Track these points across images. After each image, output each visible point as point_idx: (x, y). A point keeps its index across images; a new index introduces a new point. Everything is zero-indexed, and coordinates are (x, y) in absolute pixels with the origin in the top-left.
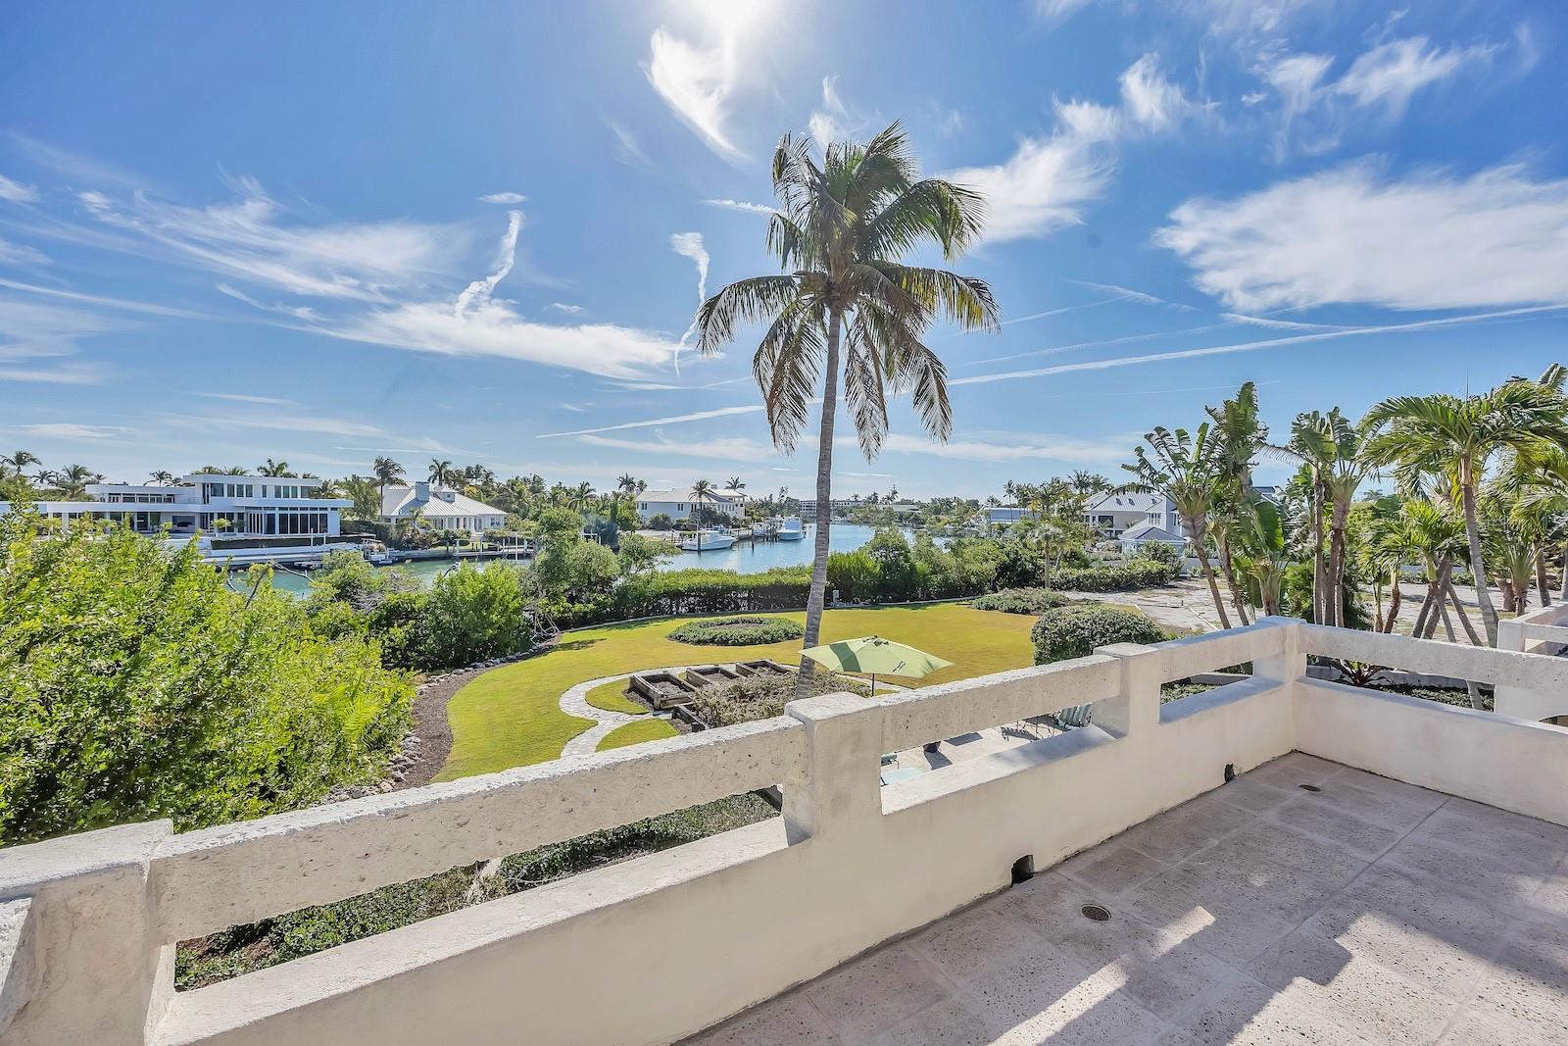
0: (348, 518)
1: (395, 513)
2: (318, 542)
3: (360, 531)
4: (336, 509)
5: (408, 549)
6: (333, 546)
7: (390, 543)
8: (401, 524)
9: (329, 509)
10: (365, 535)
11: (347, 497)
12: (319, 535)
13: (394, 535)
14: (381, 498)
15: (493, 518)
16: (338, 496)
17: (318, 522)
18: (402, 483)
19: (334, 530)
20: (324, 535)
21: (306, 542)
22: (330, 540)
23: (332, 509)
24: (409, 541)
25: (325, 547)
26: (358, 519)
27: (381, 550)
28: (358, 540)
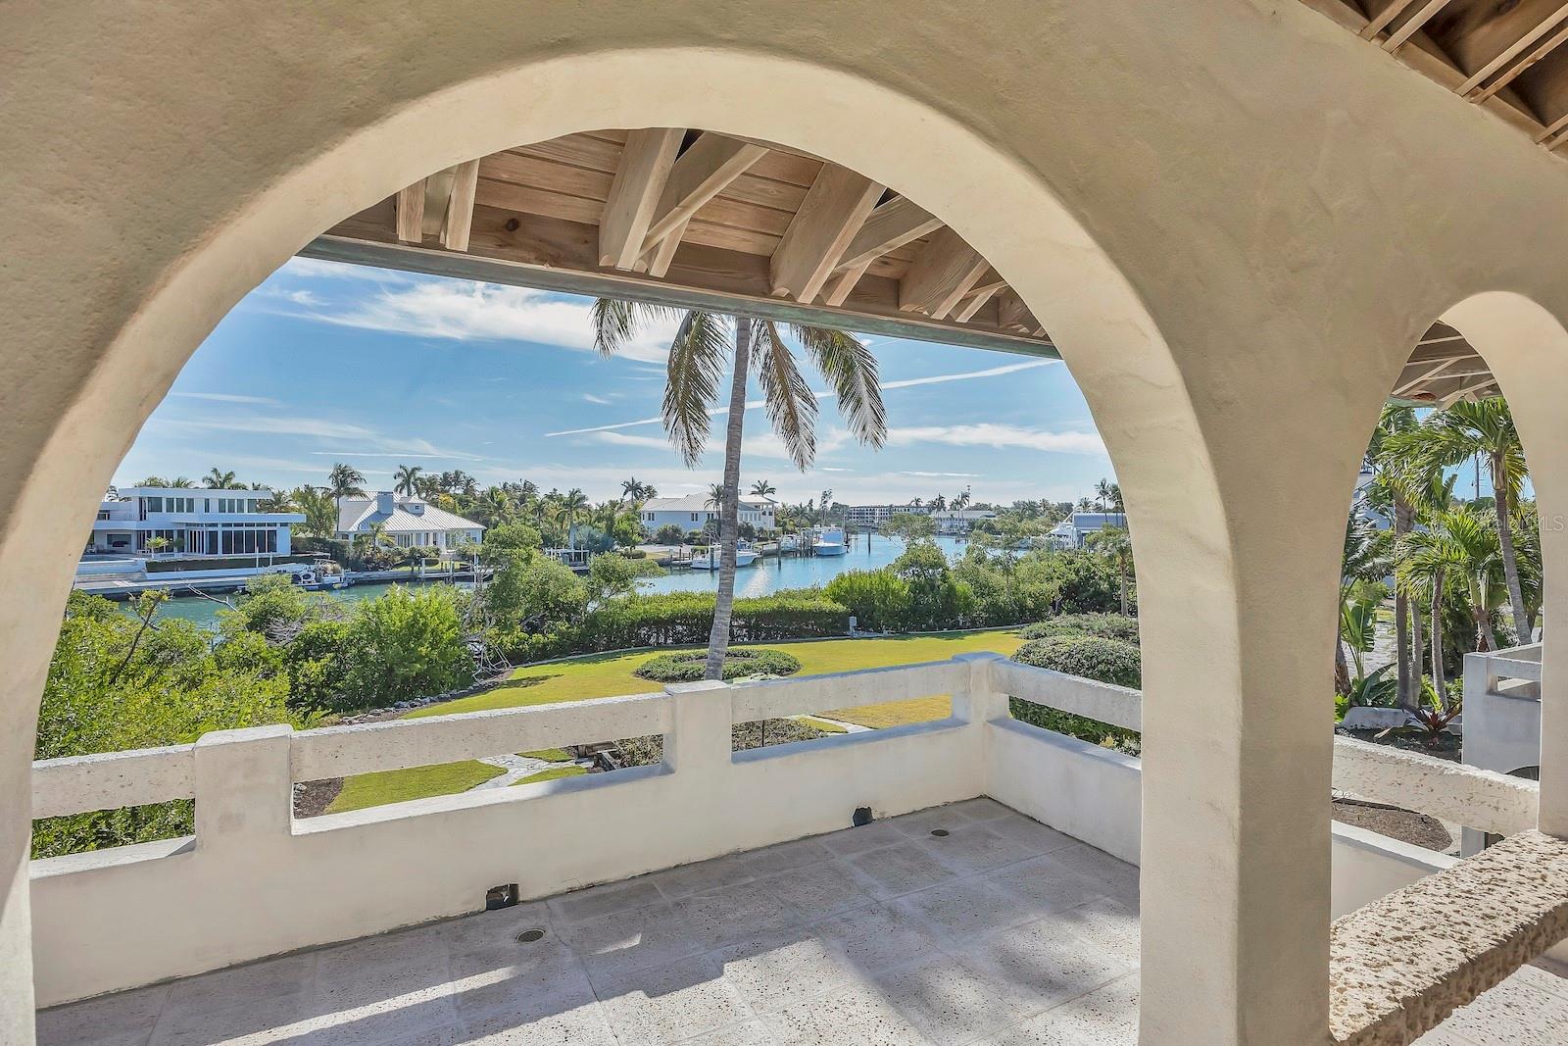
0: (301, 535)
1: (353, 529)
2: (264, 562)
3: (313, 550)
4: (286, 525)
5: (367, 570)
6: (282, 567)
7: (346, 563)
8: (359, 542)
9: (279, 525)
10: (319, 554)
11: (299, 511)
12: (265, 555)
13: (352, 554)
14: (337, 511)
15: (468, 532)
16: (293, 509)
17: (267, 541)
18: (362, 494)
19: (283, 548)
20: (271, 555)
21: (251, 563)
22: (276, 561)
23: (282, 525)
24: (368, 561)
25: (272, 568)
26: (311, 535)
27: (335, 571)
28: (310, 561)
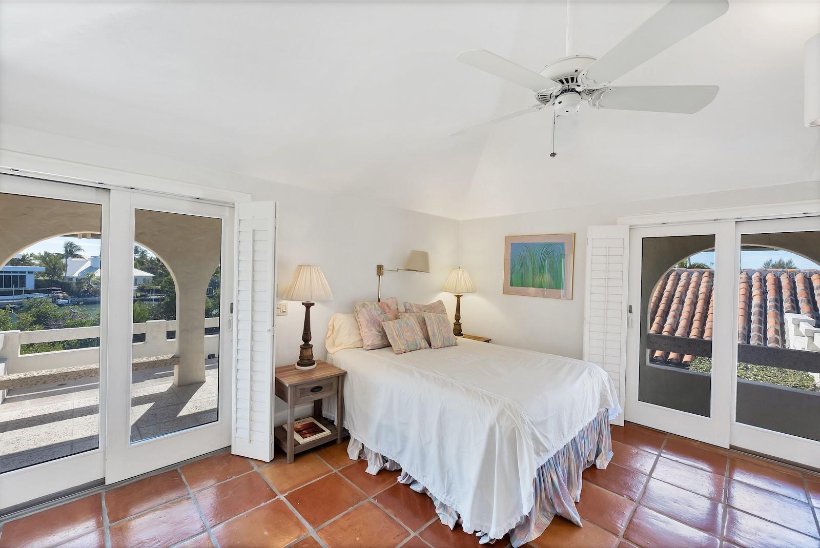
0: (41, 278)
1: (76, 275)
2: (18, 293)
3: (49, 286)
4: (32, 272)
5: (85, 297)
6: (29, 295)
7: (71, 293)
8: (79, 281)
9: (27, 273)
10: (54, 288)
11: (40, 265)
12: (18, 289)
13: (75, 289)
14: (65, 266)
15: (144, 278)
16: (33, 264)
17: (19, 280)
18: (80, 257)
19: (30, 284)
20: (23, 289)
21: (10, 293)
22: (27, 292)
23: (29, 272)
24: (85, 292)
25: (23, 296)
26: (48, 278)
27: (64, 298)
28: (48, 292)
